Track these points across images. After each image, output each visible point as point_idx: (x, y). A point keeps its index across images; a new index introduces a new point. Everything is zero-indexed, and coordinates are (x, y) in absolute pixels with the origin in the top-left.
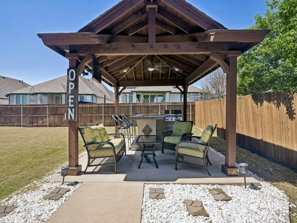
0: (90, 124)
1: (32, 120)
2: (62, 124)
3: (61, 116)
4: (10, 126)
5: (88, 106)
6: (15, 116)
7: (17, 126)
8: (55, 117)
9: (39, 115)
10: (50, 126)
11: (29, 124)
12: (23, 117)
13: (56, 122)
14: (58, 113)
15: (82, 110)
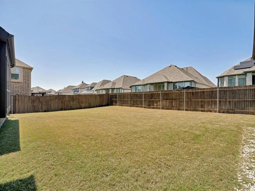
0: (201, 109)
1: (149, 103)
2: (172, 108)
3: (172, 100)
4: (136, 107)
5: (199, 91)
6: (139, 100)
7: (140, 107)
8: (166, 101)
9: (155, 100)
10: (163, 108)
11: (148, 106)
12: (144, 101)
13: (167, 105)
14: (169, 98)
15: (191, 94)
